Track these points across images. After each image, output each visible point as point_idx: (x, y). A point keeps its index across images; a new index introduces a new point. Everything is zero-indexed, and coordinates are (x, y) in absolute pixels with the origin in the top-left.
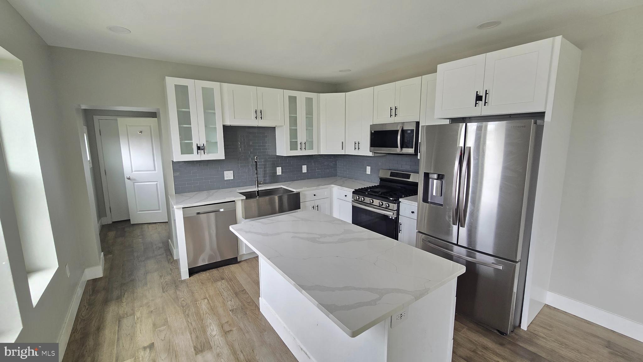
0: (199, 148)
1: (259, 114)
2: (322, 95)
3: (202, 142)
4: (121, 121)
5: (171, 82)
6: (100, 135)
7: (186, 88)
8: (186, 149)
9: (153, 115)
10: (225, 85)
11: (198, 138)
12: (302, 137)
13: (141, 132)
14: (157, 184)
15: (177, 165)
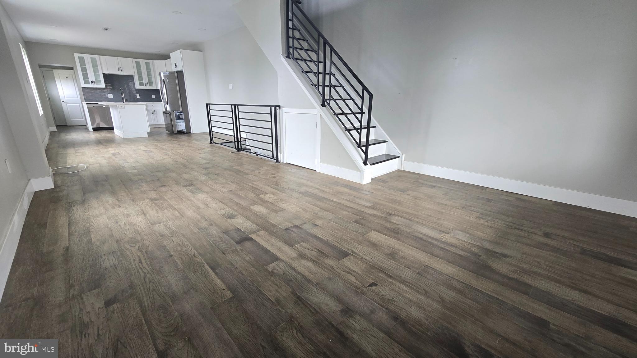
0: (92, 82)
1: (120, 69)
2: (155, 61)
3: (94, 80)
4: (55, 71)
5: (76, 56)
6: (44, 78)
7: (83, 58)
8: (86, 82)
9: (71, 68)
10: (101, 56)
11: (91, 77)
12: (145, 80)
13: (67, 77)
14: (79, 105)
15: (84, 88)
